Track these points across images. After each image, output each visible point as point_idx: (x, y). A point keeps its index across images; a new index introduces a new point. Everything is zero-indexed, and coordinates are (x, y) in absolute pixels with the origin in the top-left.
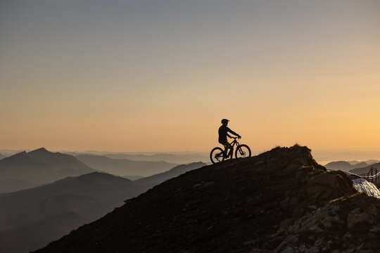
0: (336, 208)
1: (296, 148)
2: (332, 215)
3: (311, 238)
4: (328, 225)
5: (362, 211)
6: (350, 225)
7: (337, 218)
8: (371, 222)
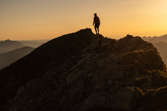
0: (98, 42)
1: (87, 29)
2: (96, 44)
3: (90, 51)
4: (95, 47)
5: (105, 42)
6: (102, 47)
7: (98, 45)
8: (108, 45)
